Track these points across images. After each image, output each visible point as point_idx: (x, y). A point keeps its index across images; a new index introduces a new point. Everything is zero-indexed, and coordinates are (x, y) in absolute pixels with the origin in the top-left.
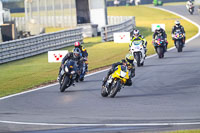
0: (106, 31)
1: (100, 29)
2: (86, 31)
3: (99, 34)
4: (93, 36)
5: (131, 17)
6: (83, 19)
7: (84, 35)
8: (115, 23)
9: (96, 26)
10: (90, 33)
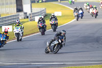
0: (31, 16)
1: (28, 15)
2: (21, 16)
3: (28, 17)
4: (25, 18)
5: (44, 9)
6: (20, 9)
7: (20, 18)
8: (36, 12)
9: (26, 13)
10: (23, 16)
